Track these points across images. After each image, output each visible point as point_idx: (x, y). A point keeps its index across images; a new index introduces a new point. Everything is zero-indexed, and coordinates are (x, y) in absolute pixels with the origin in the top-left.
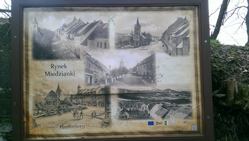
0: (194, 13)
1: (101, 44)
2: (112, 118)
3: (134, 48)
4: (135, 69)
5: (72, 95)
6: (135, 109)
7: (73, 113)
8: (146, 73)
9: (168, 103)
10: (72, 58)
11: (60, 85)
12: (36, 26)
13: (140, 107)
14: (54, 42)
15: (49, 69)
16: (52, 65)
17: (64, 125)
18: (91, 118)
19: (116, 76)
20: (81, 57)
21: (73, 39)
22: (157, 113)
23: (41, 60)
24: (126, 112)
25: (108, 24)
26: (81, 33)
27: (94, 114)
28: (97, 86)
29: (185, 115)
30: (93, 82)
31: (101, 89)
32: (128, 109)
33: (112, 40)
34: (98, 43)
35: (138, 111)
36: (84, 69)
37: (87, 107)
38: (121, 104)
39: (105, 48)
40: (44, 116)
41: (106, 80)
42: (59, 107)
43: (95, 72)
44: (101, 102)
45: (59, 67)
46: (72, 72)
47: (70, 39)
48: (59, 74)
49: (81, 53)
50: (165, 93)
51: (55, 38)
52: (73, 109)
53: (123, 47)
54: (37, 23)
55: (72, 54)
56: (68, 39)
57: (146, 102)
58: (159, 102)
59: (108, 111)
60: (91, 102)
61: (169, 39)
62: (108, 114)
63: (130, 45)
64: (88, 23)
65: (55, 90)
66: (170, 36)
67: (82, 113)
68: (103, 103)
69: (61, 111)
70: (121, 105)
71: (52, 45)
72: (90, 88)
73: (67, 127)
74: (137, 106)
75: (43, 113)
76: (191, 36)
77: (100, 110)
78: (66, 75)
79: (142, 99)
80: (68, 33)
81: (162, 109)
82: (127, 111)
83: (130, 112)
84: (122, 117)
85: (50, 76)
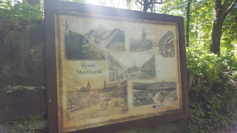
0: (176, 28)
1: (120, 47)
2: (129, 106)
3: (142, 51)
4: (143, 67)
5: (99, 90)
6: (144, 97)
7: (100, 104)
8: (150, 70)
9: (164, 91)
10: (99, 59)
11: (89, 81)
12: (67, 29)
13: (147, 96)
14: (84, 44)
15: (80, 68)
16: (83, 65)
17: (94, 116)
18: (114, 107)
19: (130, 73)
20: (106, 57)
21: (99, 43)
22: (158, 99)
23: (73, 60)
24: (138, 100)
25: (124, 31)
26: (105, 37)
27: (116, 104)
28: (118, 81)
29: (174, 99)
30: (115, 78)
31: (121, 83)
32: (140, 98)
33: (127, 44)
34: (118, 47)
35: (146, 99)
36: (108, 68)
37: (111, 98)
38: (135, 94)
39: (123, 50)
40: (77, 109)
41: (124, 76)
42: (89, 100)
43: (116, 70)
44: (121, 94)
45: (89, 66)
46: (99, 70)
47: (97, 43)
48: (89, 73)
49: (105, 54)
50: (162, 84)
51: (85, 41)
52: (100, 101)
53: (135, 50)
54: (68, 26)
55: (98, 55)
56: (95, 42)
57: (151, 91)
58: (159, 90)
59: (126, 101)
60: (114, 94)
61: (163, 45)
62: (126, 103)
63: (140, 49)
64: (110, 30)
65: (85, 86)
66: (164, 43)
67: (107, 104)
68: (123, 94)
69: (91, 103)
70: (134, 95)
71: (82, 47)
72: (113, 82)
73: (96, 117)
74: (146, 95)
75: (75, 107)
76: (175, 44)
77: (121, 100)
78: (95, 73)
79: (149, 89)
80: (95, 37)
81: (160, 96)
82: (139, 99)
83: (141, 100)
84: (136, 104)
85: (81, 74)
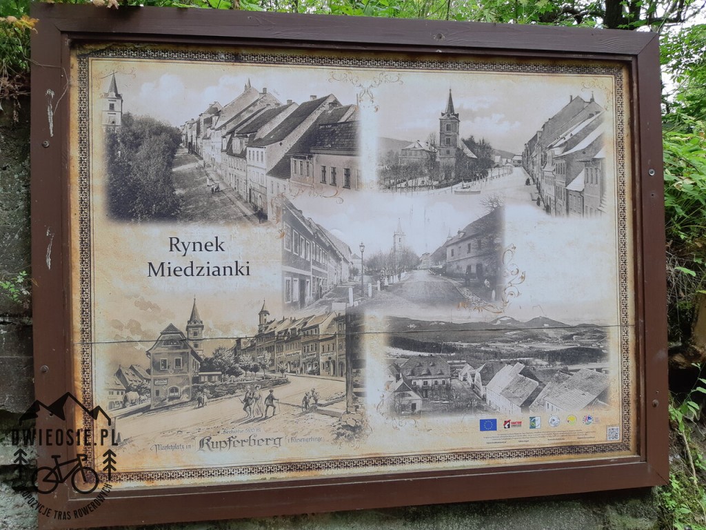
0: (618, 85)
1: (334, 173)
2: (368, 413)
3: (438, 187)
4: (440, 255)
5: (239, 340)
6: (440, 382)
7: (243, 398)
8: (474, 270)
9: (539, 361)
10: (240, 219)
11: (197, 306)
12: (117, 108)
13: (454, 375)
14: (179, 164)
15: (161, 254)
16: (175, 241)
17: (214, 439)
18: (301, 414)
19: (380, 278)
20: (271, 215)
21: (243, 155)
22: (508, 393)
23: (136, 222)
24: (412, 393)
25: (357, 108)
26: (270, 134)
27: (312, 401)
28: (323, 310)
29: (590, 397)
30: (309, 297)
31: (336, 319)
32: (420, 383)
33: (368, 160)
34: (324, 171)
35: (448, 388)
36: (280, 255)
37: (290, 377)
38: (397, 367)
39: (348, 185)
40: (146, 410)
41: (351, 290)
42: (196, 380)
43: (315, 263)
44: (334, 362)
45: (198, 246)
46: (240, 265)
47: (234, 155)
48: (196, 272)
49: (269, 201)
50: (530, 333)
51: (183, 151)
52: (241, 386)
53: (403, 185)
54: (118, 96)
55: (239, 203)
56: (225, 154)
57: (473, 357)
58: (513, 358)
59: (354, 391)
60: (302, 360)
61: (544, 163)
62: (355, 399)
63: (426, 179)
64: (290, 103)
65: (181, 323)
66: (549, 153)
67: (271, 398)
68: (341, 364)
69: (202, 391)
70: (396, 369)
71: (172, 173)
72: (300, 315)
73: (223, 445)
74: (447, 372)
75: (140, 401)
76: (607, 155)
77: (331, 386)
78: (222, 272)
79: (461, 350)
80: (228, 133)
81: (521, 380)
82: (415, 389)
83: (424, 391)
84: (401, 409)
85: (166, 278)
